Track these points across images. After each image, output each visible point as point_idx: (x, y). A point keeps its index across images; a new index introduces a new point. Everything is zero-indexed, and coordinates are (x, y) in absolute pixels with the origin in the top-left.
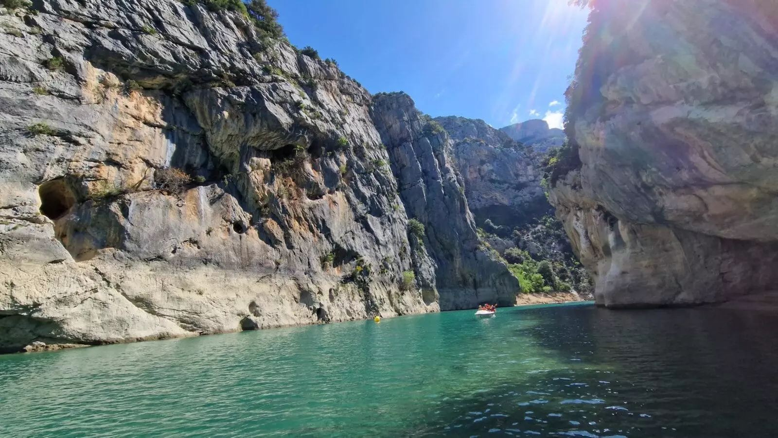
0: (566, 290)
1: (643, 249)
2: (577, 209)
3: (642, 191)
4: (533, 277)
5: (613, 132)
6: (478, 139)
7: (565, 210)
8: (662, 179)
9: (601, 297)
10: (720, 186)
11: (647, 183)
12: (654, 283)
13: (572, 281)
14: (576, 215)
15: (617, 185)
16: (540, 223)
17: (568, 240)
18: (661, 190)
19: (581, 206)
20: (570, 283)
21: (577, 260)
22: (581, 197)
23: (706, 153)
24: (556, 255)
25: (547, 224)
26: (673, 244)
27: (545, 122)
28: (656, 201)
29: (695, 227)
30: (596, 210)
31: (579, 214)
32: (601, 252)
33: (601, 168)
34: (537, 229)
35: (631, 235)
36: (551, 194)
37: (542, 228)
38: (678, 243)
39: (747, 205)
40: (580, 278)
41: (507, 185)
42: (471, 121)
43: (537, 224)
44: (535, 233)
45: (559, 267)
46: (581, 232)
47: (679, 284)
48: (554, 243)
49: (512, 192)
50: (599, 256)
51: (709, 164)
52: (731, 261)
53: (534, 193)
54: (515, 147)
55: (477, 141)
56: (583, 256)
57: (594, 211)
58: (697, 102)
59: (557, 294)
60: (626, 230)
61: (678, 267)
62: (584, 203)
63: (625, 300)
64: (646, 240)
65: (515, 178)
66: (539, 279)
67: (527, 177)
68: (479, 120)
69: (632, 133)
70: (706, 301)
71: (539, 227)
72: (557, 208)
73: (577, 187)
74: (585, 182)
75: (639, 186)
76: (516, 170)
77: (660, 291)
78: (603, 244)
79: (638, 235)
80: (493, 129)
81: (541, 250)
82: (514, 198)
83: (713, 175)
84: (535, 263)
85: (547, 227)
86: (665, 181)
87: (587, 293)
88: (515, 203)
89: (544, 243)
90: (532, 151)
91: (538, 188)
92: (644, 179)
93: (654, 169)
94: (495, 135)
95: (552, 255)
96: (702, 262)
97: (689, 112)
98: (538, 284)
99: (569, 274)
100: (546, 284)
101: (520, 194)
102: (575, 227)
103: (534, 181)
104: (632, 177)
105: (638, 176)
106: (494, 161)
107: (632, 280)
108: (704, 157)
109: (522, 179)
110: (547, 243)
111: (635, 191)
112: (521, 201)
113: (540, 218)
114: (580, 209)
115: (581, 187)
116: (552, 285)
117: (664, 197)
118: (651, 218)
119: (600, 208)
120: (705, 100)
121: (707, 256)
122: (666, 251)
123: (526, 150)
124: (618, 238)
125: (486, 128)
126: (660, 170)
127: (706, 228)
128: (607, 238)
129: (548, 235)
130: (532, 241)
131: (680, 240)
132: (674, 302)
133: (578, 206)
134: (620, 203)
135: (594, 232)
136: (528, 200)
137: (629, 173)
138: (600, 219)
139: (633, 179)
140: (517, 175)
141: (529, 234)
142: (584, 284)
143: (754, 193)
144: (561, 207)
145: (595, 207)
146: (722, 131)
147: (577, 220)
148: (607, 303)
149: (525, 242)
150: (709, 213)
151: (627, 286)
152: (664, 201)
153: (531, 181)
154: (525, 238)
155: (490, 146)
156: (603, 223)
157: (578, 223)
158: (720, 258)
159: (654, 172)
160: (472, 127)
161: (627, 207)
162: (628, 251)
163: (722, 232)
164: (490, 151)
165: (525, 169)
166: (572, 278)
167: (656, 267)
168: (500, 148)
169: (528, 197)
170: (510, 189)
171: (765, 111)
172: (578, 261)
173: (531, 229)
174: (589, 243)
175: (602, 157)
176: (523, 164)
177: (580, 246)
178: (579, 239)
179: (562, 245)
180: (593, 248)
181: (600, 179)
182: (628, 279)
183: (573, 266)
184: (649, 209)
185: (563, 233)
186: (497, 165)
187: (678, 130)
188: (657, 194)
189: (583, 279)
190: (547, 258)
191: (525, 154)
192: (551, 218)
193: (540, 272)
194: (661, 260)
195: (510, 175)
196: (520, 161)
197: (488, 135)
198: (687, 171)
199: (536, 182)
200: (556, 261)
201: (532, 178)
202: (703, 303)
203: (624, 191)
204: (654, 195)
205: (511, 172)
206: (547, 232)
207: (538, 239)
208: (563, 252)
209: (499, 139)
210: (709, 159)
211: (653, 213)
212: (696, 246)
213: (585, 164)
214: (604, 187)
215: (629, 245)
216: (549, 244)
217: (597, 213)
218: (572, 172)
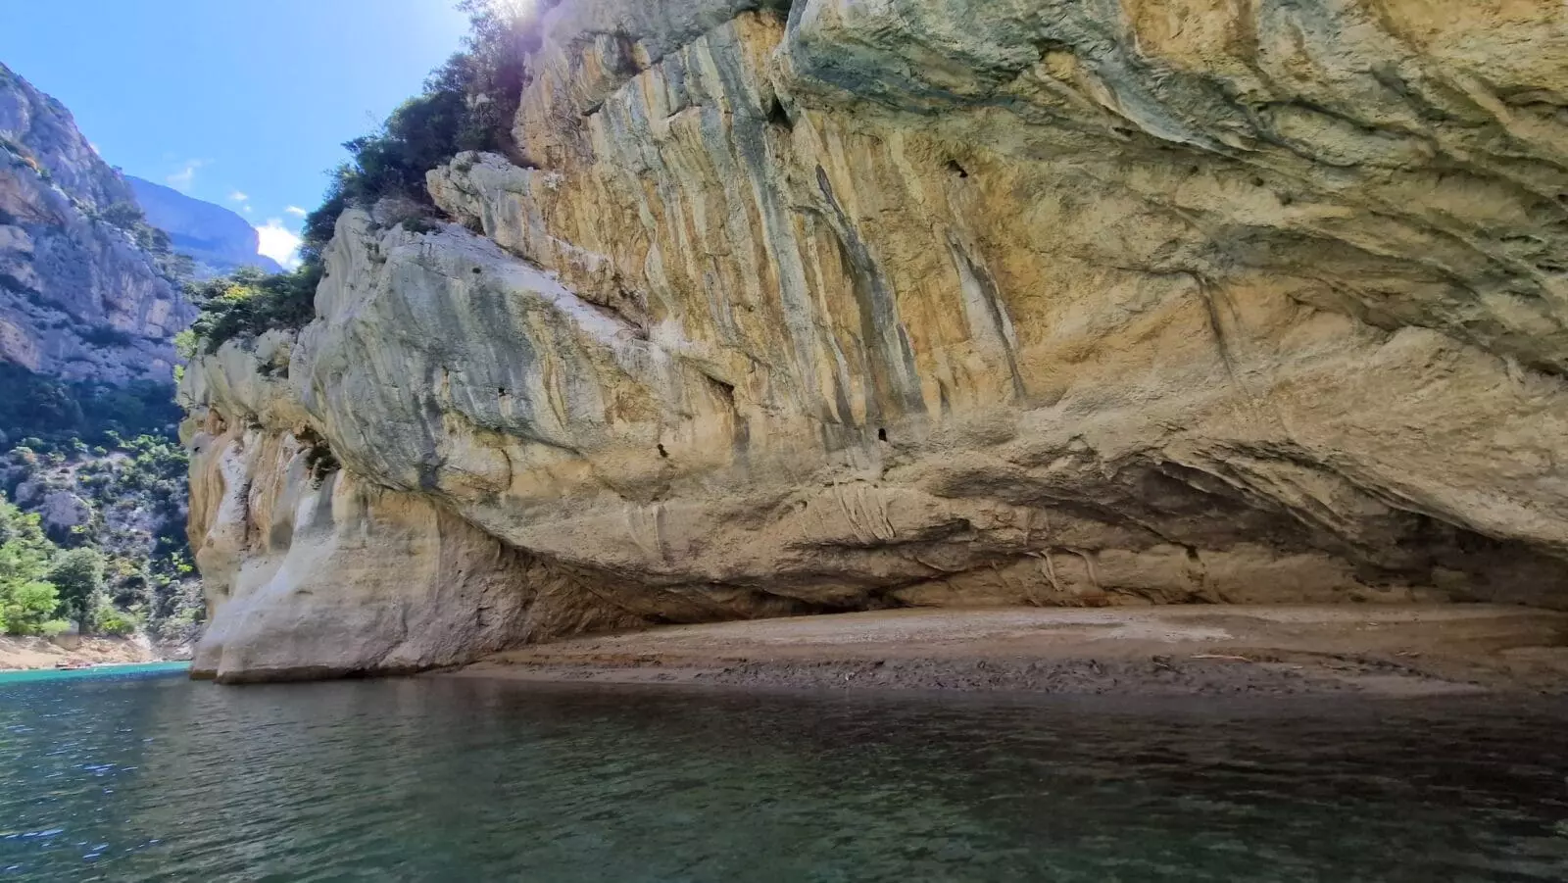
0: (118, 634)
1: (367, 543)
2: (249, 424)
3: (423, 412)
4: (19, 590)
5: (421, 260)
6: (22, 147)
7: (214, 422)
8: (468, 400)
9: (216, 652)
10: (545, 448)
11: (436, 398)
12: (358, 619)
13: (148, 611)
14: (239, 439)
15: (377, 381)
16: (123, 450)
17: (184, 509)
18: (456, 423)
19: (263, 418)
20: (141, 615)
21: (188, 556)
22: (274, 397)
23: (553, 381)
24: (131, 539)
25: (145, 458)
26: (428, 541)
27: (255, 236)
28: (440, 442)
29: (479, 514)
30: (297, 437)
31: (248, 437)
32: (266, 538)
33: (360, 329)
34: (103, 461)
35: (356, 506)
36: (193, 373)
37: (122, 463)
38: (437, 540)
39: (565, 491)
40: (174, 604)
41: (63, 316)
42: (20, 84)
43: (112, 446)
44: (93, 471)
45: (126, 569)
46: (235, 486)
47: (405, 626)
48: (139, 509)
49: (68, 343)
50: (253, 549)
51: (550, 399)
52: (502, 587)
53: (140, 371)
54: (142, 235)
55: (12, 148)
56: (210, 543)
57: (289, 439)
58: (572, 287)
59: (86, 644)
60: (349, 494)
61: (418, 590)
62: (274, 416)
63: (276, 660)
64: (381, 523)
65: (101, 309)
66: (45, 597)
67: (142, 323)
68: (54, 103)
69: (457, 283)
70: (438, 661)
71: (115, 459)
72: (193, 412)
73: (274, 372)
74: (301, 360)
75: (422, 399)
76: (115, 291)
77: (363, 640)
78: (277, 520)
79: (371, 509)
80: (92, 154)
81: (91, 521)
82: (69, 360)
83: (547, 422)
84: (49, 554)
85: (140, 464)
86: (470, 405)
87: (177, 642)
88: (65, 374)
89: (111, 502)
90: (189, 271)
91: (160, 363)
92: (437, 389)
93: (462, 376)
94: (92, 172)
95: (118, 538)
96: (460, 584)
97: (558, 297)
98: (29, 612)
99: (149, 592)
100: (60, 613)
101: (93, 355)
102: (224, 467)
103: (157, 341)
104: (416, 375)
105: (429, 379)
106: (47, 235)
107: (314, 612)
108: (547, 386)
109: (119, 323)
110: (118, 504)
111: (410, 408)
112: (89, 376)
113: (130, 435)
114: (258, 427)
115: (285, 374)
116: (81, 620)
117: (456, 441)
118: (412, 476)
119: (308, 434)
120: (584, 291)
121: (471, 574)
122: (411, 553)
123: (171, 259)
124: (324, 508)
125: (68, 137)
126: (472, 381)
127: (494, 520)
128: (298, 504)
129: (134, 485)
130: (70, 489)
131: (443, 535)
132: (381, 664)
133: (255, 418)
134: (367, 424)
135: (267, 486)
136: (114, 380)
137: (415, 364)
138: (297, 461)
139: (416, 381)
140: (109, 306)
141: (72, 469)
142: (182, 619)
143: (583, 473)
144: (205, 414)
145: (298, 431)
146: (589, 350)
147: (238, 451)
148: (226, 666)
149: (41, 489)
150: (510, 492)
151: (296, 625)
152: (452, 446)
153: (146, 338)
154: (50, 477)
155: (55, 187)
156: (303, 468)
157: (235, 461)
158: (488, 580)
159: (460, 382)
160: (15, 106)
161: (379, 440)
162: (333, 541)
163: (516, 531)
164: (51, 202)
165: (146, 302)
166: (153, 603)
167: (377, 584)
168: (90, 214)
169: (118, 374)
170: (66, 331)
171: (646, 347)
172: (189, 562)
173: (81, 456)
174: (241, 513)
175: (376, 305)
176: (147, 286)
177: (215, 518)
178: (220, 500)
179: (161, 518)
180: (249, 527)
181: (345, 356)
182: (306, 609)
183: (168, 573)
184: (418, 458)
185: (180, 489)
186: (54, 249)
187: (533, 317)
188: (447, 428)
189: (182, 609)
190: (99, 543)
191: (164, 267)
192: (163, 446)
193: (57, 579)
194: (392, 572)
195: (89, 298)
196: (139, 277)
197: (63, 158)
198: (514, 400)
199: (161, 347)
200: (125, 554)
201: (158, 333)
202: (431, 667)
203: (385, 399)
204: (440, 428)
205: (95, 292)
206: (132, 478)
207: (96, 489)
208: (157, 535)
209: (99, 189)
210: (554, 392)
211: (422, 467)
212: (463, 551)
213: (322, 318)
214: (346, 377)
215: (341, 528)
216: (124, 507)
217: (296, 445)
218: (278, 333)
